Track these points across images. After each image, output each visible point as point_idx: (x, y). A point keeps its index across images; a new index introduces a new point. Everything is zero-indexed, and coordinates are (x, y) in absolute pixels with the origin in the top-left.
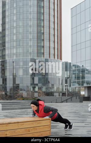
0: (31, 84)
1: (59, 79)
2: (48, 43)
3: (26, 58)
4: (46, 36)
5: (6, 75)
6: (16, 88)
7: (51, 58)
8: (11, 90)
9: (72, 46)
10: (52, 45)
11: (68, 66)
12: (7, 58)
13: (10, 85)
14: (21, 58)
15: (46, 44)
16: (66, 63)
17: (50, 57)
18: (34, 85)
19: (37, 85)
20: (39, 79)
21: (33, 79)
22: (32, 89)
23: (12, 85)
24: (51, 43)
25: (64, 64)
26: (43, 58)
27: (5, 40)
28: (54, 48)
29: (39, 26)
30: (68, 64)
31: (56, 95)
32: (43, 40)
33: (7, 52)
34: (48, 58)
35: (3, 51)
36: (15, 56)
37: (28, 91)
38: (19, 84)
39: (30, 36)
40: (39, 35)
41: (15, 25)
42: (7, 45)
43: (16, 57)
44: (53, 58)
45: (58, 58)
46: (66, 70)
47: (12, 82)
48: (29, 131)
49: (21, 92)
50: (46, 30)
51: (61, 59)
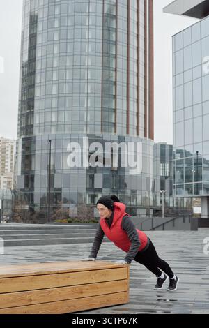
0: (88, 190)
1: (148, 179)
2: (125, 102)
3: (77, 132)
4: (121, 89)
5: (33, 169)
6: (55, 196)
7: (131, 134)
8: (42, 200)
9: (175, 111)
10: (133, 108)
11: (167, 153)
12: (36, 132)
13: (40, 189)
14: (66, 132)
15: (121, 105)
16: (163, 146)
17: (128, 132)
18: (91, 189)
19: (100, 190)
20: (105, 179)
21: (92, 178)
22: (88, 201)
23: (45, 191)
24: (131, 103)
25: (159, 147)
26: (113, 133)
27: (33, 94)
28: (138, 114)
29: (106, 67)
30: (167, 148)
31: (141, 212)
32: (115, 97)
33: (37, 120)
34: (125, 134)
35: (28, 117)
36: (53, 129)
37: (81, 204)
38: (60, 189)
39: (88, 89)
40: (106, 86)
41: (55, 64)
42: (37, 104)
43: (57, 130)
44: (135, 136)
45: (145, 136)
46: (163, 161)
47: (46, 185)
48: (82, 293)
49: (64, 205)
50: (121, 77)
51: (151, 137)
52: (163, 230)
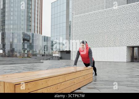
0: (23, 49)
1: (40, 46)
2: (34, 23)
3: (19, 31)
4: (33, 19)
5: (5, 42)
6: (12, 50)
7: (35, 33)
8: (8, 52)
9: (51, 26)
10: (36, 25)
11: (46, 39)
12: (6, 31)
13: (8, 48)
14: (16, 31)
15: (33, 24)
16: (45, 37)
17: (35, 32)
18: (24, 49)
19: (26, 49)
20: (28, 46)
21: (24, 45)
22: (23, 52)
23: (9, 49)
24: (36, 24)
25: (43, 37)
26: (30, 32)
27: (5, 19)
28: (38, 27)
29: (28, 12)
30: (46, 37)
32: (31, 21)
33: (6, 27)
34: (34, 33)
35: (3, 26)
36: (12, 30)
37: (20, 53)
38: (14, 48)
39: (23, 18)
40: (28, 18)
41: (12, 10)
42: (6, 22)
43: (13, 30)
44: (37, 33)
45: (40, 33)
46: (45, 41)
49: (15, 53)
50: (33, 15)
51: (41, 34)
52: (50, 60)
